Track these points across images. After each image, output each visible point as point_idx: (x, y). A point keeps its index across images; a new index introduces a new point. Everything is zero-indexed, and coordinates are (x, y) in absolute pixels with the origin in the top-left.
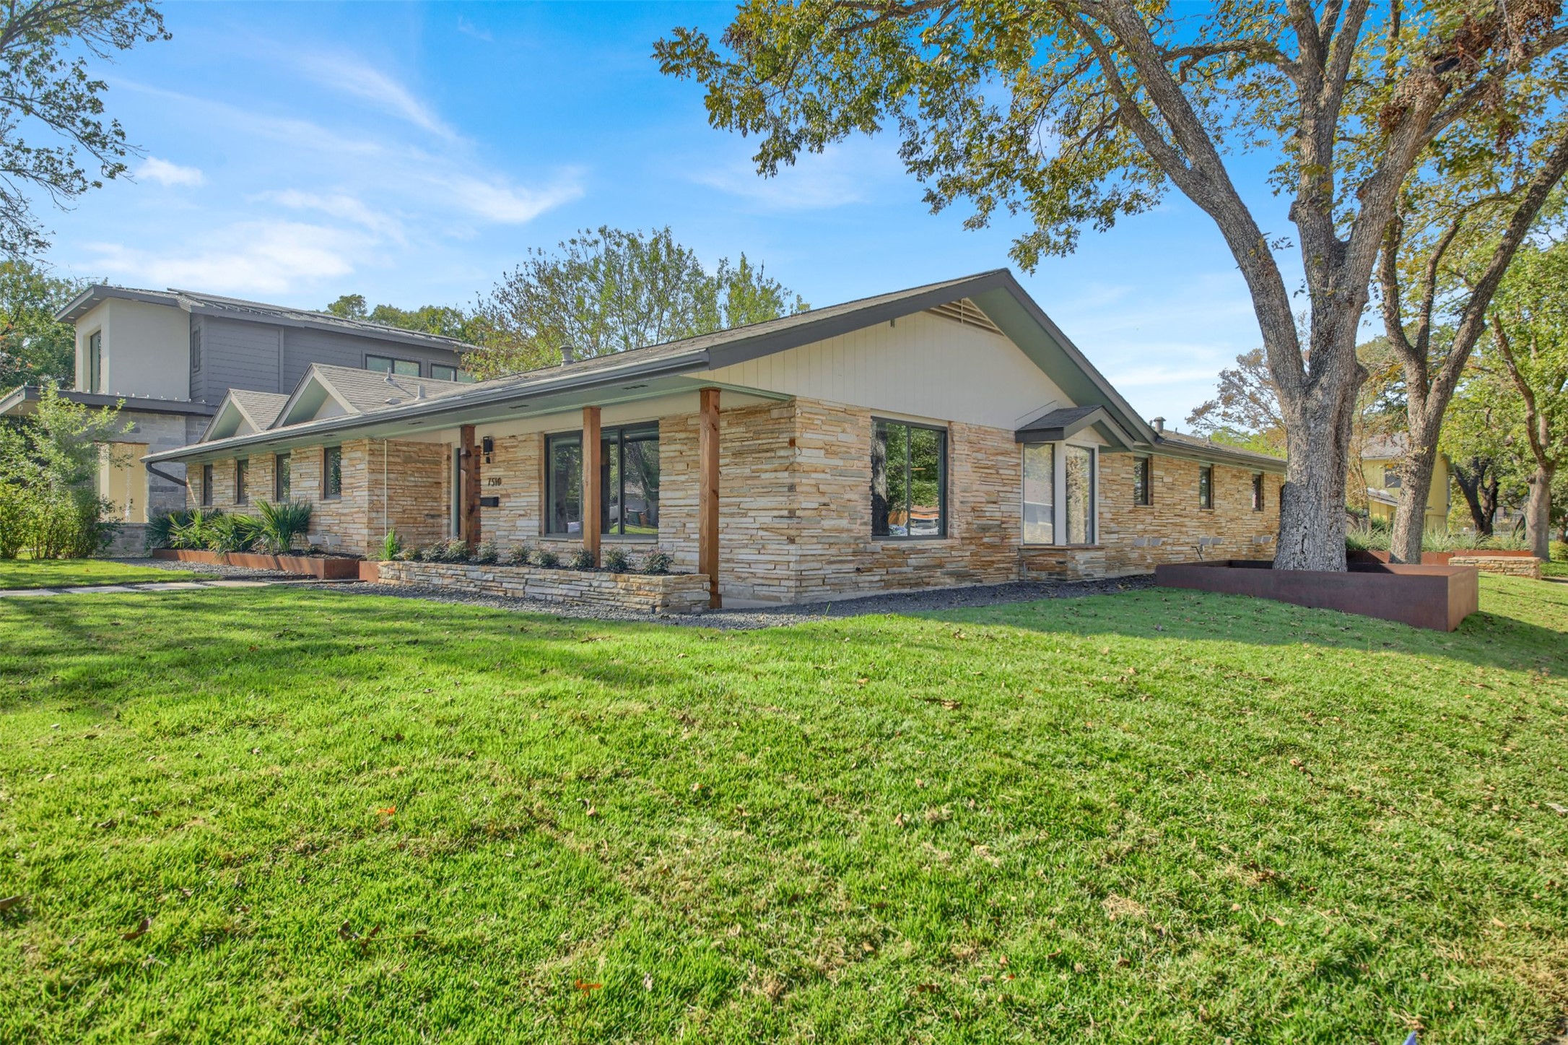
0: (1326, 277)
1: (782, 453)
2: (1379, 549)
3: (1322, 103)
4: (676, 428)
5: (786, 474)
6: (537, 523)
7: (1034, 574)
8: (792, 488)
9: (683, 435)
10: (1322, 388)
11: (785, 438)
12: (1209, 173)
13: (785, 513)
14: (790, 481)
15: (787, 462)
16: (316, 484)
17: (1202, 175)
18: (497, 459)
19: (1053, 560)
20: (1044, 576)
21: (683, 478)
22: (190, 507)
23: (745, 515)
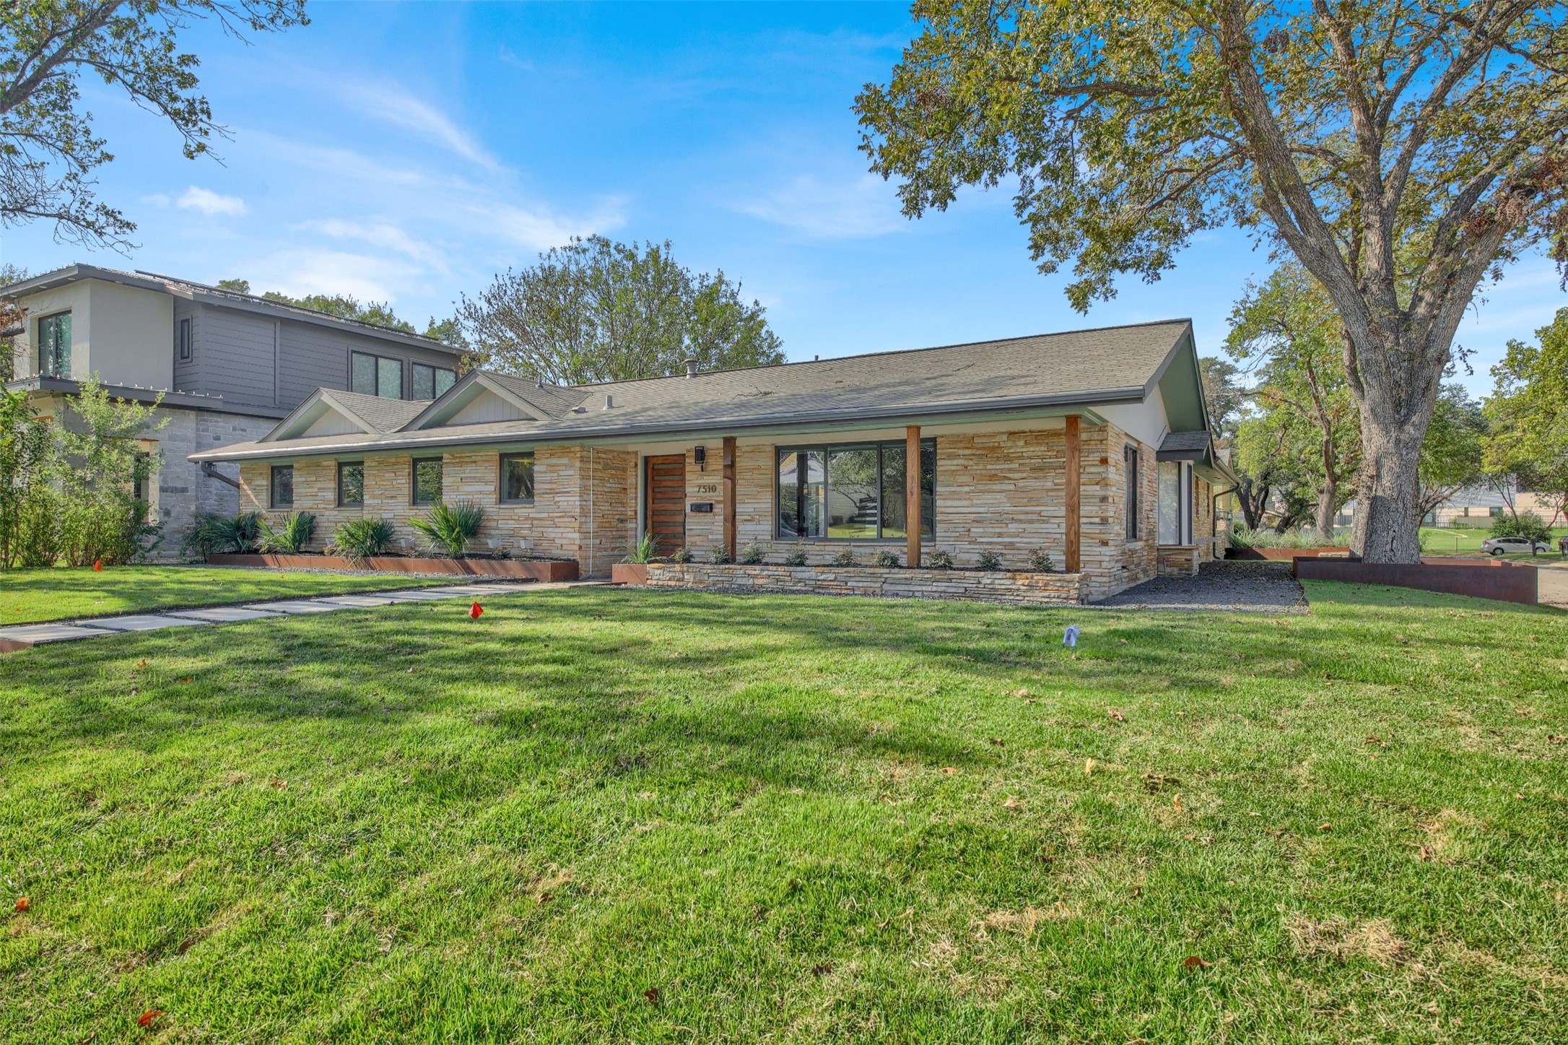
0: (1397, 338)
1: (1093, 470)
2: (1260, 547)
3: (1385, 205)
4: (959, 445)
5: (1098, 488)
6: (769, 528)
7: (1168, 570)
8: (1104, 499)
9: (967, 452)
10: (1413, 424)
11: (1096, 457)
12: (1327, 252)
13: (1097, 520)
14: (1103, 493)
15: (1098, 478)
16: (492, 488)
17: (1322, 253)
18: (711, 468)
19: (1182, 558)
20: (1176, 571)
21: (967, 489)
22: (246, 510)
23: (1044, 522)
